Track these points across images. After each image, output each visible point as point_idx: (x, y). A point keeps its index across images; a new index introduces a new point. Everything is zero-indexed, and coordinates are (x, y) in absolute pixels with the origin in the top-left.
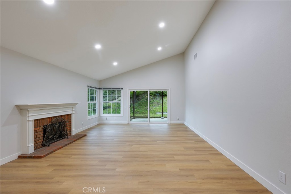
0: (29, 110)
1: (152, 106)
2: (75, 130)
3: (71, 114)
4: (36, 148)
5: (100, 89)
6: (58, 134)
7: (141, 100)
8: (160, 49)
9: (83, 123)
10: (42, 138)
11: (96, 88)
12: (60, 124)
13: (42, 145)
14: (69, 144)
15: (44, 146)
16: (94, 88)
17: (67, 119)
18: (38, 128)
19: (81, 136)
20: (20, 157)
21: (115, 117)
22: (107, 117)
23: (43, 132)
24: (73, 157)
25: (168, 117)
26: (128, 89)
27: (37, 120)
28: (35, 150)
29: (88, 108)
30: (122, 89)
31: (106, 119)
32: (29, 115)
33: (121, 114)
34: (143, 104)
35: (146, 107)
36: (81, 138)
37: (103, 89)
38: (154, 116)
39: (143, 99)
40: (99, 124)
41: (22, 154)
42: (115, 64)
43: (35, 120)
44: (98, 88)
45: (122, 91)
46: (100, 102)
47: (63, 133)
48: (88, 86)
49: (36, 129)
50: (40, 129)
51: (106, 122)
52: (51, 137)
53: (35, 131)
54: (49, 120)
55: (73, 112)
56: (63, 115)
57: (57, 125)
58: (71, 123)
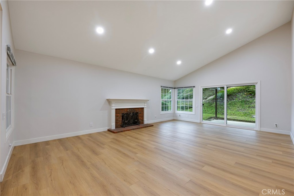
0: (112, 102)
1: (249, 107)
2: (147, 120)
3: (143, 108)
4: (116, 127)
5: (174, 88)
6: (132, 121)
7: (234, 100)
8: (229, 31)
9: (156, 116)
10: (121, 121)
11: (169, 88)
12: (134, 114)
13: (121, 126)
14: (136, 129)
15: (122, 127)
16: (168, 87)
17: (140, 111)
18: (119, 115)
19: (148, 126)
20: (109, 130)
21: (187, 115)
22: (180, 114)
23: (122, 118)
24: (129, 137)
25: (256, 122)
26: (200, 87)
27: (118, 109)
28: (116, 128)
29: (161, 104)
30: (194, 87)
31: (180, 116)
32: (113, 105)
33: (193, 113)
34: (235, 104)
35: (238, 107)
36: (148, 127)
37: (177, 88)
38: (246, 120)
39: (236, 99)
40: (174, 120)
41: (110, 129)
42: (179, 63)
43: (116, 109)
44: (173, 88)
45: (194, 89)
46: (175, 100)
47: (136, 120)
48: (161, 87)
49: (117, 115)
50: (120, 115)
51: (179, 118)
52: (127, 122)
53: (116, 116)
54: (126, 110)
55: (146, 107)
56: (137, 108)
57: (131, 114)
58: (143, 115)
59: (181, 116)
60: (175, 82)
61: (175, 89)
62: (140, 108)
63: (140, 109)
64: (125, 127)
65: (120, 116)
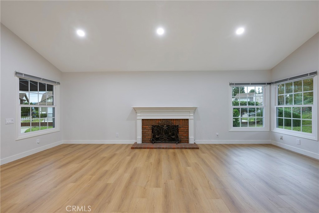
3: (188, 120)
4: (143, 141)
5: (270, 84)
10: (151, 135)
12: (168, 128)
13: (150, 141)
16: (248, 84)
17: (181, 124)
18: (147, 127)
19: (195, 147)
21: (298, 139)
22: (282, 135)
23: (151, 131)
27: (146, 120)
31: (281, 139)
32: (138, 115)
33: (313, 136)
37: (276, 82)
43: (143, 120)
48: (231, 84)
49: (145, 127)
51: (280, 144)
52: (159, 136)
54: (157, 121)
55: (192, 118)
56: (176, 119)
57: (165, 127)
58: (188, 130)
59: (283, 138)
60: (271, 71)
61: (272, 85)
62: (182, 119)
63: (181, 121)
64: (154, 143)
65: (149, 128)
